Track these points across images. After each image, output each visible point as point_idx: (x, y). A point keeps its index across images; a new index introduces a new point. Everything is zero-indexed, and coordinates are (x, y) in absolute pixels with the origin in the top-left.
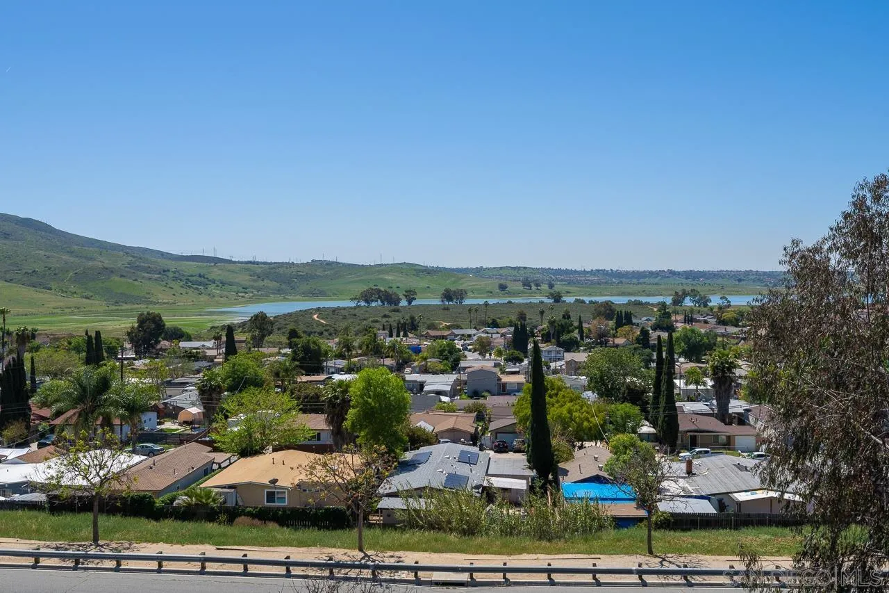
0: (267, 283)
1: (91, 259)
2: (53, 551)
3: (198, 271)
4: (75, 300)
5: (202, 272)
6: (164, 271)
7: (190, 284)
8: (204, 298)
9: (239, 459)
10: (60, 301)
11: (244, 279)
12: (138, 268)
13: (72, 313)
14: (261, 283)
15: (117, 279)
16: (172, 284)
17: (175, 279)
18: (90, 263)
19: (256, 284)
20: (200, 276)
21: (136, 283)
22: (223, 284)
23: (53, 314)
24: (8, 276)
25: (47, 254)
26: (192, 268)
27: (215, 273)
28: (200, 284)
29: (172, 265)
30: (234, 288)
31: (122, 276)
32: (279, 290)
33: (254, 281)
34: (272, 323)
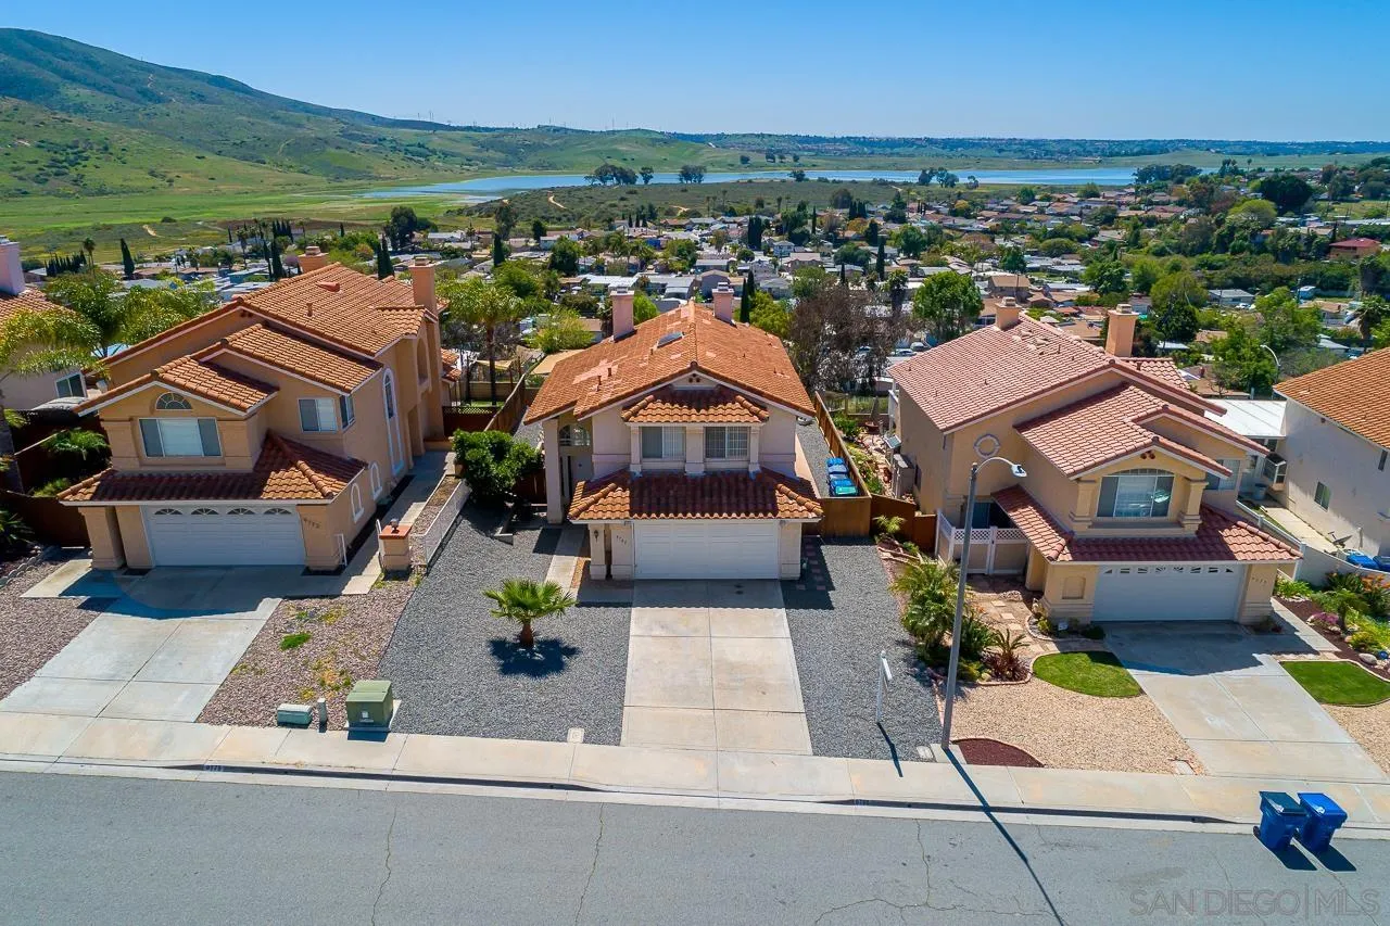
0: (491, 153)
1: (299, 126)
3: (416, 140)
4: (295, 176)
5: (420, 140)
6: (380, 140)
7: (409, 156)
8: (427, 172)
10: (281, 177)
11: (468, 149)
12: (351, 137)
13: (293, 191)
14: (486, 154)
15: (333, 150)
16: (391, 155)
17: (394, 149)
18: (300, 131)
19: (480, 155)
20: (420, 146)
21: (354, 155)
22: (446, 155)
23: (273, 192)
24: (217, 148)
25: (251, 120)
26: (408, 136)
27: (435, 142)
28: (420, 155)
29: (387, 132)
30: (458, 159)
31: (338, 148)
32: (505, 162)
33: (477, 151)
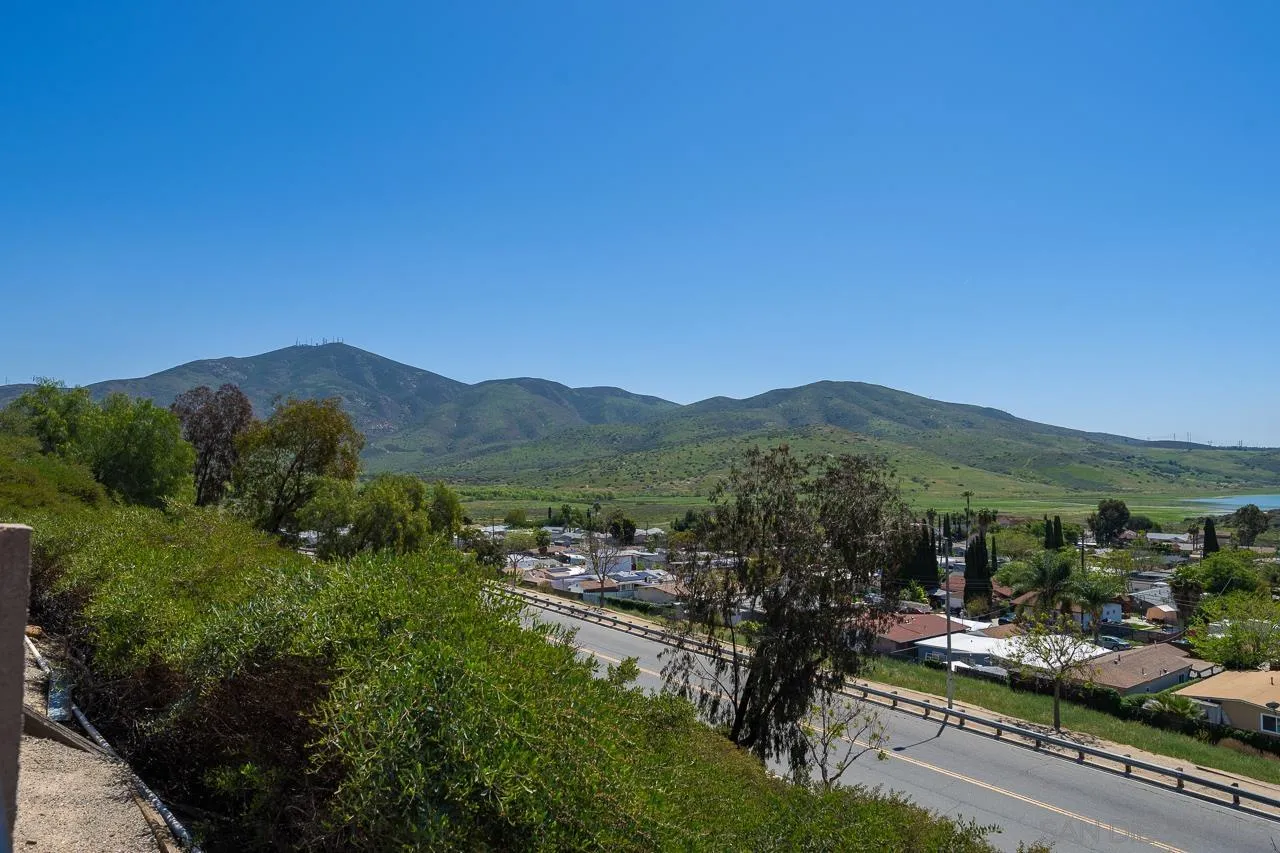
0: (1257, 471)
1: (1049, 445)
2: (1014, 727)
3: (1167, 458)
4: (1034, 485)
5: (1173, 458)
6: (1128, 458)
7: (1158, 471)
8: (1175, 487)
9: (1224, 671)
10: (1020, 485)
11: (1228, 467)
12: (1100, 454)
13: (1031, 498)
14: (1250, 472)
15: (1077, 465)
16: (1137, 471)
17: (1141, 466)
18: (1049, 450)
19: (1242, 473)
20: (1171, 463)
21: (1097, 469)
22: (1200, 472)
23: (1012, 498)
24: (972, 461)
25: (1007, 440)
26: (1164, 454)
27: (1190, 459)
28: (1170, 471)
29: (1138, 452)
30: (1216, 477)
31: (1081, 462)
32: (1275, 480)
33: (1243, 469)
34: (1266, 519)
